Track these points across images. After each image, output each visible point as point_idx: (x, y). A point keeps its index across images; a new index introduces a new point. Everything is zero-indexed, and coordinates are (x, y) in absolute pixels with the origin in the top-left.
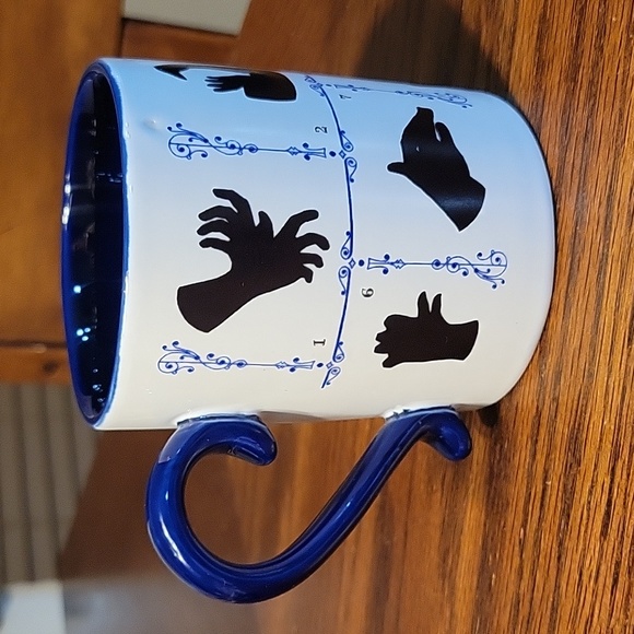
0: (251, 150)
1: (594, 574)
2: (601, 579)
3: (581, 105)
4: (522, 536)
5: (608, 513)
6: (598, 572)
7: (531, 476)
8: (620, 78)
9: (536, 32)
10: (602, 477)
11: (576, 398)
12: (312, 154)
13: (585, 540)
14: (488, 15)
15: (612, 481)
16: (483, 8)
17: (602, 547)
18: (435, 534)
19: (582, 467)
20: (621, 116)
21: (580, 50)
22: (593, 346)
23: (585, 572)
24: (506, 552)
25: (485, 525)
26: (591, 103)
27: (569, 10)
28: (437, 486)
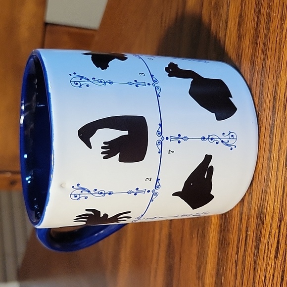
1: (271, 277)
2: (275, 278)
3: (259, 55)
4: (236, 259)
5: (278, 247)
6: (274, 275)
7: (240, 230)
8: (278, 42)
9: (237, 22)
10: (275, 230)
11: (261, 192)
13: (267, 260)
14: (214, 15)
15: (279, 232)
16: (212, 12)
17: (275, 264)
18: (195, 258)
19: (265, 226)
20: (279, 59)
21: (258, 30)
22: (268, 167)
23: (267, 275)
24: (229, 266)
25: (218, 254)
26: (265, 53)
27: (253, 11)
28: (195, 235)
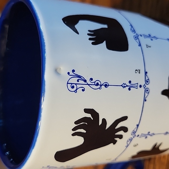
0: (106, 86)
12: (132, 87)
